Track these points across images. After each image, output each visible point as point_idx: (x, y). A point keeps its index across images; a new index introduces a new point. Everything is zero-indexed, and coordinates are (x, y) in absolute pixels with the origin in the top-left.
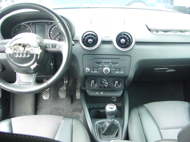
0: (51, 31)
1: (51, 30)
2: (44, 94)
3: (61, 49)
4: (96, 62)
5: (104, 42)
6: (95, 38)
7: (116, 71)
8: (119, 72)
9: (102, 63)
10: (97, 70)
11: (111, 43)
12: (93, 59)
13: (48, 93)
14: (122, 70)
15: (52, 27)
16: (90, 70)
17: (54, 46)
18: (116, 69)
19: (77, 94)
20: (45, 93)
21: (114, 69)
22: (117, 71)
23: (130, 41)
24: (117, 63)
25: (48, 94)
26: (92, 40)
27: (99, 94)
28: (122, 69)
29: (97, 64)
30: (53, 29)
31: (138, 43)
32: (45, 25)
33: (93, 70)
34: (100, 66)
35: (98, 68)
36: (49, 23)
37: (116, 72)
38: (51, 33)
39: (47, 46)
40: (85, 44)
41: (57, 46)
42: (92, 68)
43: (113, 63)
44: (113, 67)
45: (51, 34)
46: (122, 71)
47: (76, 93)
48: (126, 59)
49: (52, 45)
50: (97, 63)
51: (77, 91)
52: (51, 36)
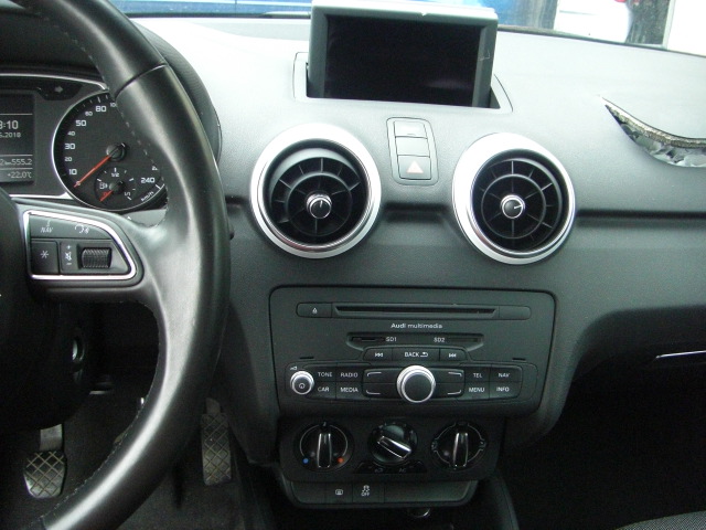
0: (71, 140)
1: (71, 133)
2: (31, 469)
3: (149, 275)
4: (351, 333)
5: (396, 211)
6: (349, 184)
7: (468, 380)
8: (488, 391)
9: (388, 339)
10: (360, 382)
11: (439, 214)
12: (332, 316)
13: (52, 461)
14: (506, 375)
15: (77, 113)
16: (319, 382)
17: (95, 253)
18: (468, 371)
19: (205, 461)
20: (38, 462)
21: (460, 373)
22: (478, 383)
23: (556, 208)
24: (476, 337)
25: (52, 467)
26: (327, 200)
27: (348, 500)
28: (503, 371)
29: (358, 343)
30: (80, 123)
31: (588, 217)
32: (30, 96)
33: (336, 382)
34: (379, 359)
35: (361, 370)
36: (59, 89)
37: (472, 390)
38: (69, 146)
39: (45, 254)
40: (285, 220)
41: (115, 254)
42: (327, 369)
43: (454, 338)
44: (452, 360)
45: (70, 153)
46: (503, 382)
47: (201, 453)
48: (525, 311)
49: (80, 250)
50: (358, 337)
51: (205, 444)
52: (72, 165)
